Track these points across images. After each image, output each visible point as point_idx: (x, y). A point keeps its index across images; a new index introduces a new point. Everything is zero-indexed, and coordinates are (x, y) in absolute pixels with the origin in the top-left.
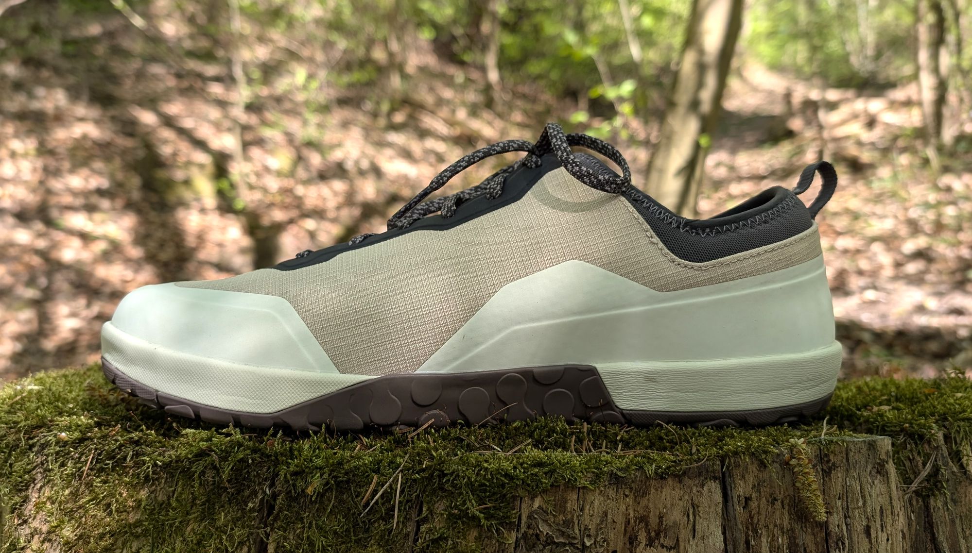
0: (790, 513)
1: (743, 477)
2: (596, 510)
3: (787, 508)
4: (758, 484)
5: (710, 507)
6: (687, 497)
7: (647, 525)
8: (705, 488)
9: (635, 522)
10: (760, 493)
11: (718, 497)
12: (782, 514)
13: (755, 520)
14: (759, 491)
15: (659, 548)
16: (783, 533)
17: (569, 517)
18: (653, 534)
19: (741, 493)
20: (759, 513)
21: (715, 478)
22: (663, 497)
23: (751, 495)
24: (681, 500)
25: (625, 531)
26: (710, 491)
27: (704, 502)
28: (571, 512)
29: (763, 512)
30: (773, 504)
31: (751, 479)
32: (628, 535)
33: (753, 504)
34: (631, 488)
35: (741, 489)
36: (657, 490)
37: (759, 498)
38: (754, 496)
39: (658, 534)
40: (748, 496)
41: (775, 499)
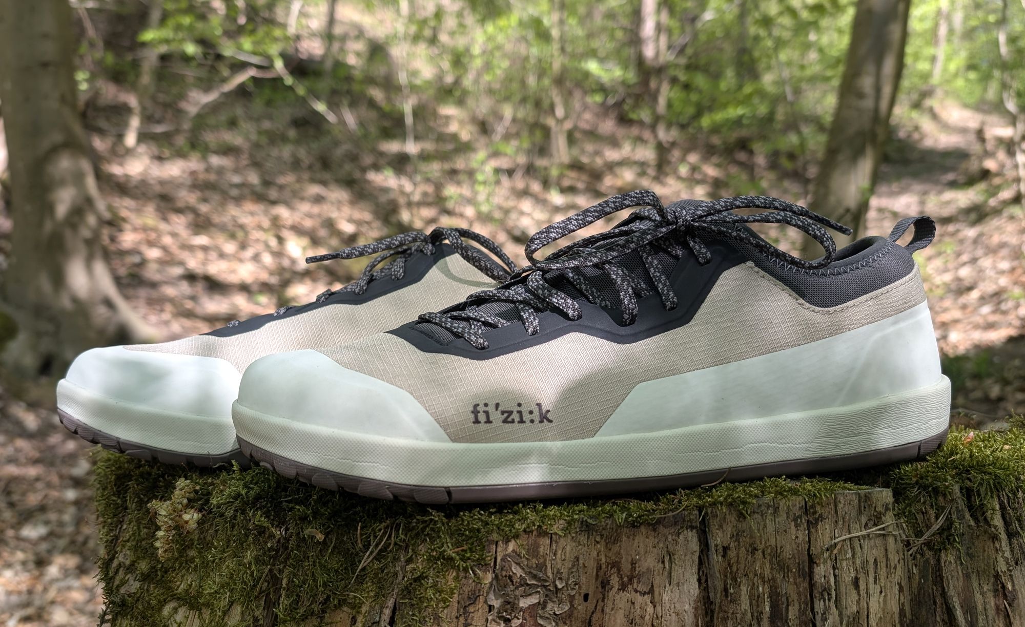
0: (771, 563)
1: (721, 526)
2: (568, 555)
3: (768, 557)
4: (737, 534)
5: (685, 556)
6: (661, 545)
7: (619, 570)
8: (681, 537)
9: (607, 567)
10: (739, 542)
11: (695, 546)
12: (764, 563)
13: (734, 569)
14: (738, 540)
15: (633, 593)
16: (764, 582)
17: (542, 560)
18: (626, 579)
19: (719, 541)
20: (738, 562)
21: (692, 528)
22: (636, 544)
23: (729, 545)
24: (655, 547)
25: (597, 575)
26: (686, 539)
27: (680, 550)
28: (543, 556)
29: (742, 561)
30: (753, 553)
31: (729, 529)
32: (600, 580)
33: (732, 554)
34: (602, 536)
35: (718, 538)
36: (628, 537)
37: (738, 548)
38: (732, 546)
39: (631, 580)
40: (725, 545)
41: (756, 549)
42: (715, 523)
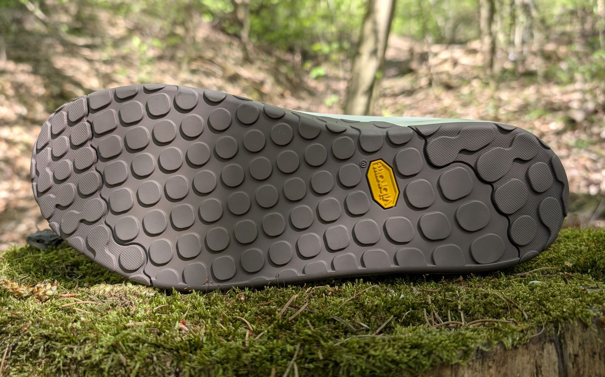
1: (572, 338)
3: (603, 359)
4: (583, 343)
5: (549, 366)
6: (532, 360)
8: (545, 351)
10: (584, 349)
11: (555, 357)
12: (600, 364)
13: (581, 372)
14: (583, 348)
19: (571, 352)
20: (584, 366)
21: (551, 341)
22: (517, 364)
23: (578, 352)
24: (528, 363)
26: (548, 353)
27: (545, 362)
29: (587, 365)
30: (594, 357)
31: (577, 339)
33: (580, 360)
34: (494, 361)
35: (571, 348)
36: (512, 359)
37: (584, 354)
38: (580, 353)
40: (576, 353)
41: (595, 353)
42: (568, 335)
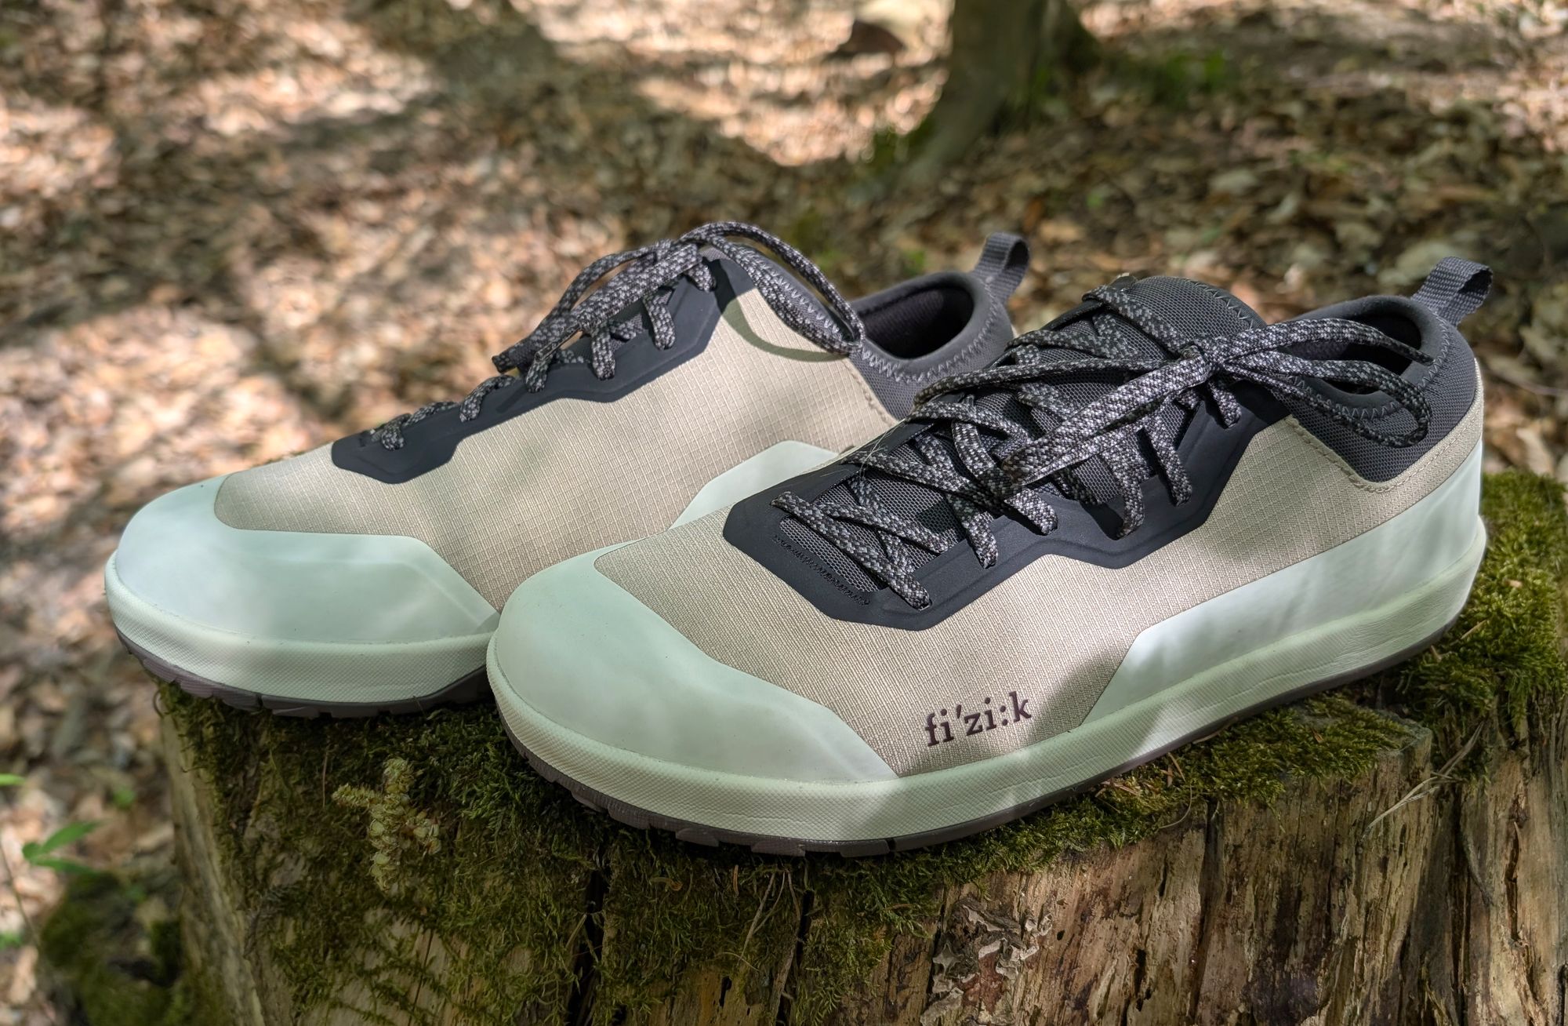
0: (1288, 855)
1: (1236, 823)
2: (1043, 890)
3: (1285, 849)
4: (1254, 829)
5: (1187, 863)
6: (1159, 856)
7: (1105, 897)
8: (1184, 841)
9: (1091, 897)
10: (1255, 838)
11: (1200, 850)
12: (1279, 857)
13: (1243, 869)
14: (1253, 837)
15: (1118, 917)
16: (1275, 878)
17: (1007, 900)
18: (1112, 905)
19: (1231, 842)
20: (1249, 861)
21: (1199, 827)
22: (1130, 864)
23: (1242, 842)
24: (1151, 861)
25: (1078, 908)
26: (1190, 843)
27: (1181, 858)
28: (1010, 896)
29: (1255, 859)
30: (1269, 847)
31: (1245, 824)
32: (1080, 912)
33: (1244, 853)
34: (1091, 863)
35: (1230, 836)
36: (1123, 858)
37: (1252, 845)
38: (1246, 842)
39: (1118, 906)
40: (1238, 843)
41: (1273, 842)
42: (1229, 820)
